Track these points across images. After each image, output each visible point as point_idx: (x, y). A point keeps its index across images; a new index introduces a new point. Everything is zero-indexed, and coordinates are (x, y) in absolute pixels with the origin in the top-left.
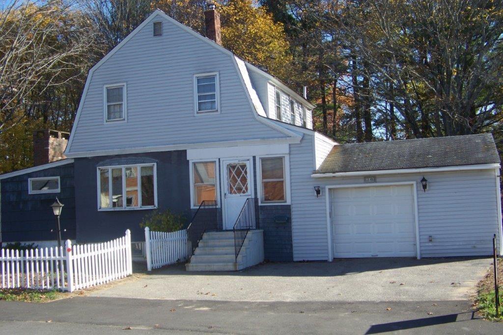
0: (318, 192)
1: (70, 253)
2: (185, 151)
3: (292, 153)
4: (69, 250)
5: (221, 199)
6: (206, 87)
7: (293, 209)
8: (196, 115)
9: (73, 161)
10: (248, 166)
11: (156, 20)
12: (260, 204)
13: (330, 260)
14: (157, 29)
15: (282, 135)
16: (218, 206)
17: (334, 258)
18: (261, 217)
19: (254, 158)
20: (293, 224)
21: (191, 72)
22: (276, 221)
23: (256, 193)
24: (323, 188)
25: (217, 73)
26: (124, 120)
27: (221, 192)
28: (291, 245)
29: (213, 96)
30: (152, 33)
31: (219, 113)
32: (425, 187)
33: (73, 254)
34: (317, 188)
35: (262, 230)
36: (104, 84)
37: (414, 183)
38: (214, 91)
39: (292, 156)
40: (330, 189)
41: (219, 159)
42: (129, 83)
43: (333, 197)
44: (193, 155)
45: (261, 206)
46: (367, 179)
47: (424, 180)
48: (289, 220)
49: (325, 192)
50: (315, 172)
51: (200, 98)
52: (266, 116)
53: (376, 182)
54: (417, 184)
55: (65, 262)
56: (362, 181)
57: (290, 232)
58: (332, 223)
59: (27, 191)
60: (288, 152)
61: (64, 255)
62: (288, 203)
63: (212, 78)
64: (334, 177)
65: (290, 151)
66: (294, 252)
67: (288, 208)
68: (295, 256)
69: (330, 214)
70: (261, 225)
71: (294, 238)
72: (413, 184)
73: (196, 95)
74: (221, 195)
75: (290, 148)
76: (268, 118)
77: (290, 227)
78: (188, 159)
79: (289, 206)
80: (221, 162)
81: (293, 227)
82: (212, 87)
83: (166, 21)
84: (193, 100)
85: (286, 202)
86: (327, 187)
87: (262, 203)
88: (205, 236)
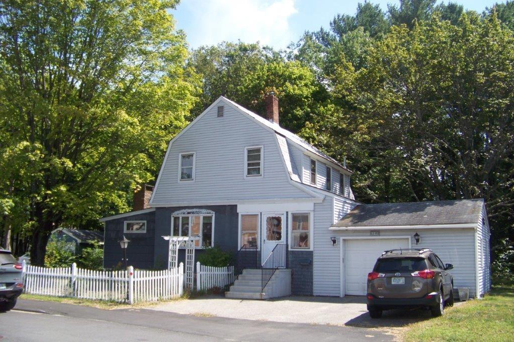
0: (334, 242)
1: (132, 276)
2: (236, 205)
3: (316, 210)
4: (131, 274)
5: (261, 244)
6: (254, 156)
7: (314, 255)
8: (245, 178)
9: (154, 210)
10: (282, 218)
11: (221, 105)
12: (290, 249)
13: (341, 296)
14: (221, 111)
15: (309, 196)
16: (259, 250)
17: (345, 295)
18: (290, 259)
19: (287, 212)
20: (314, 266)
21: (243, 145)
22: (301, 264)
23: (287, 241)
24: (338, 239)
25: (262, 146)
26: (193, 180)
27: (261, 239)
28: (312, 283)
29: (259, 164)
30: (217, 114)
31: (262, 177)
32: (418, 241)
33: (134, 277)
34: (333, 239)
35: (291, 270)
36: (180, 152)
37: (409, 237)
38: (259, 159)
39: (316, 213)
40: (344, 240)
41: (261, 213)
42: (197, 152)
43: (346, 246)
44: (242, 210)
45: (290, 251)
46: (372, 233)
47: (417, 235)
48: (310, 264)
49: (340, 242)
50: (332, 225)
51: (249, 165)
52: (300, 182)
53: (380, 235)
54: (412, 238)
55: (128, 283)
56: (369, 234)
57: (312, 273)
58: (345, 267)
59: (123, 230)
60: (312, 209)
61: (128, 277)
62: (311, 249)
63: (258, 150)
64: (347, 230)
65: (314, 209)
66: (314, 288)
67: (311, 253)
68: (314, 291)
69: (343, 260)
70: (290, 266)
71: (314, 277)
72: (408, 239)
73: (246, 162)
74: (261, 241)
75: (314, 206)
76: (302, 183)
77: (312, 269)
78: (238, 212)
79: (312, 252)
80: (262, 216)
81: (314, 269)
82: (258, 157)
83: (227, 106)
84: (243, 166)
85: (309, 248)
86: (342, 238)
87: (291, 248)
88: (245, 271)
